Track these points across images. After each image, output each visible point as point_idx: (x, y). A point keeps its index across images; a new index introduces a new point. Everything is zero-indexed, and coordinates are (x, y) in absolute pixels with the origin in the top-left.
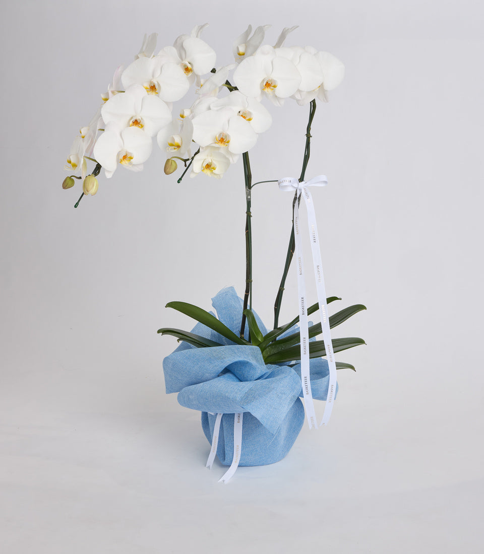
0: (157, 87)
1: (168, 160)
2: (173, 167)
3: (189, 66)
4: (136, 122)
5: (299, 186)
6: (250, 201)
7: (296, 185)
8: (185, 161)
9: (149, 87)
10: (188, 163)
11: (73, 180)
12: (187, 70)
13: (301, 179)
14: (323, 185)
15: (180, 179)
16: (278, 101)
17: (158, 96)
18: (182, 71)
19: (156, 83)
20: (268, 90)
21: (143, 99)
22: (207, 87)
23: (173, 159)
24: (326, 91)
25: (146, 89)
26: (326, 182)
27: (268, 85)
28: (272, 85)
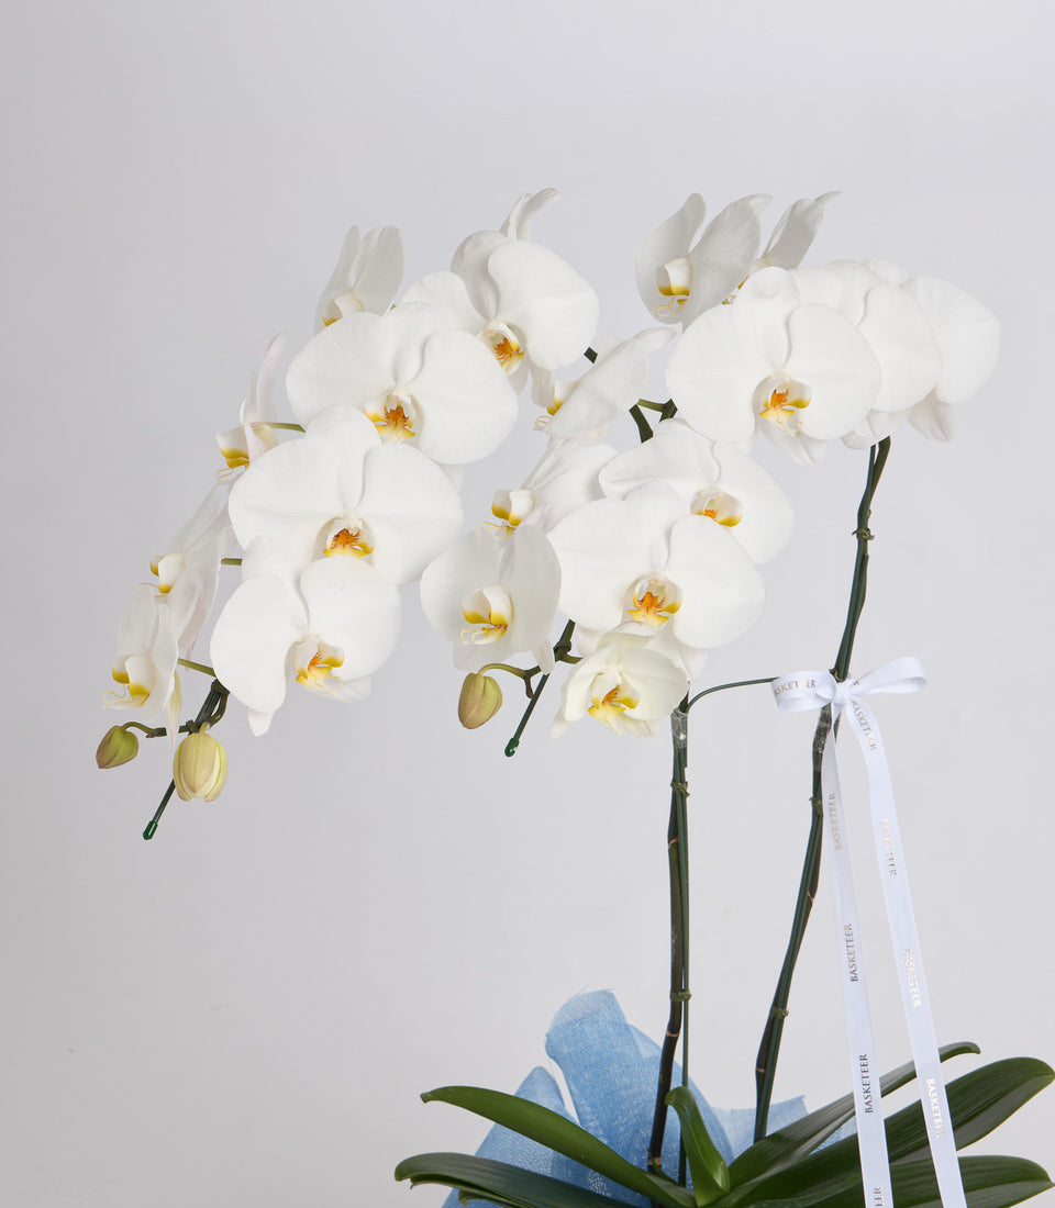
0: (410, 413)
1: (471, 680)
2: (490, 702)
3: (513, 340)
4: (346, 538)
5: (838, 695)
6: (685, 749)
7: (826, 693)
8: (527, 675)
9: (382, 415)
10: (535, 681)
11: (133, 739)
12: (503, 349)
13: (840, 671)
14: (911, 689)
15: (514, 743)
16: (807, 449)
17: (416, 445)
18: (490, 357)
19: (406, 400)
20: (777, 417)
21: (365, 458)
22: (578, 411)
23: (488, 673)
24: (946, 404)
25: (375, 420)
26: (919, 681)
27: (779, 399)
28: (790, 399)
